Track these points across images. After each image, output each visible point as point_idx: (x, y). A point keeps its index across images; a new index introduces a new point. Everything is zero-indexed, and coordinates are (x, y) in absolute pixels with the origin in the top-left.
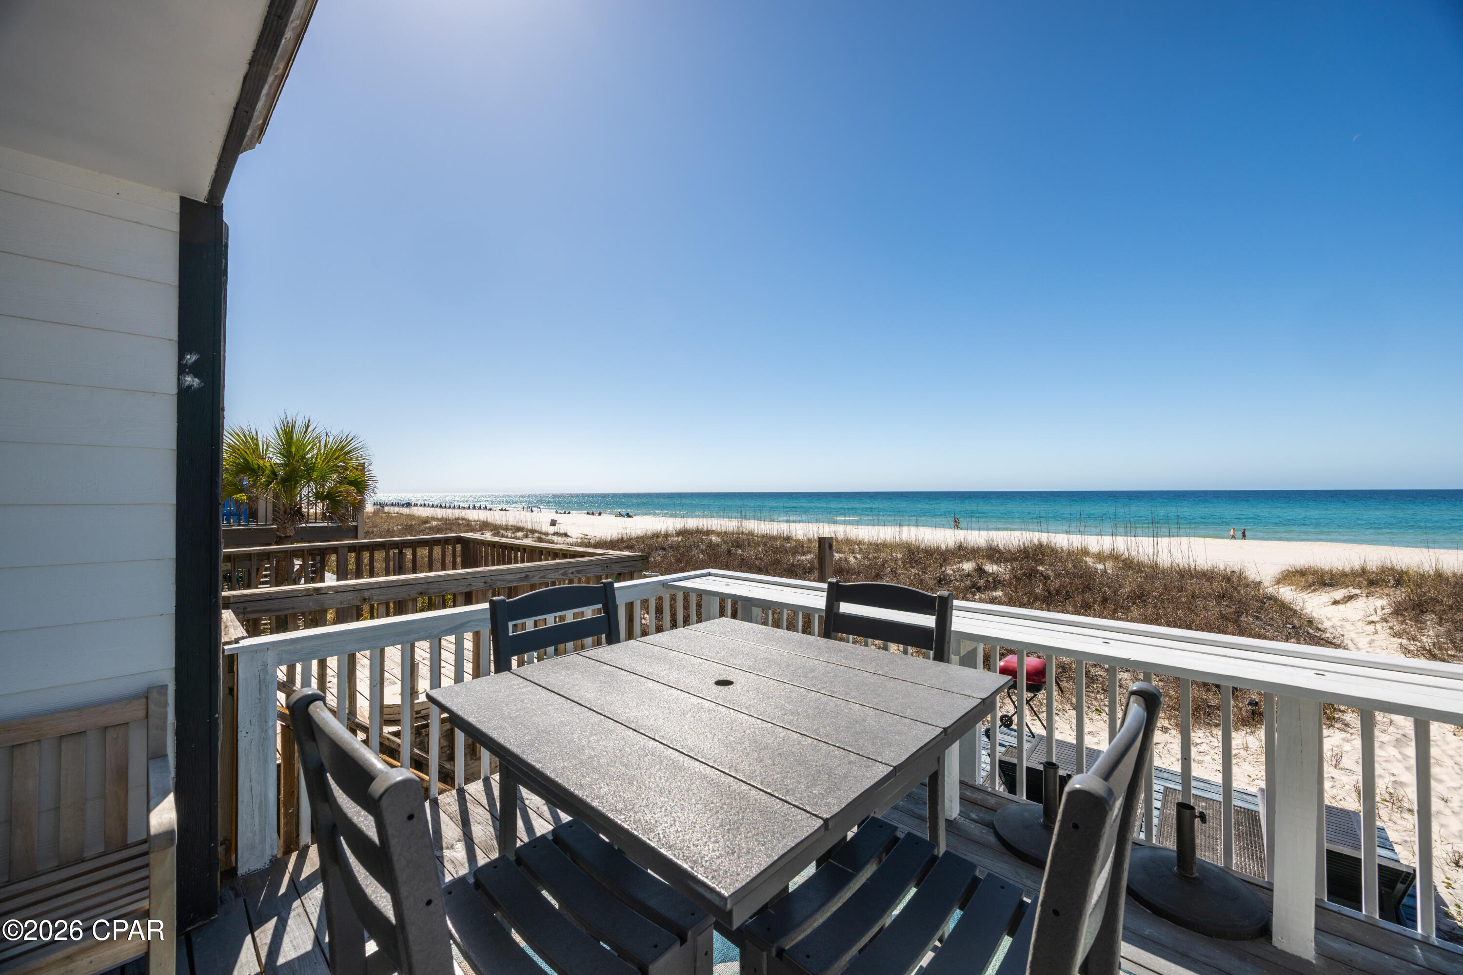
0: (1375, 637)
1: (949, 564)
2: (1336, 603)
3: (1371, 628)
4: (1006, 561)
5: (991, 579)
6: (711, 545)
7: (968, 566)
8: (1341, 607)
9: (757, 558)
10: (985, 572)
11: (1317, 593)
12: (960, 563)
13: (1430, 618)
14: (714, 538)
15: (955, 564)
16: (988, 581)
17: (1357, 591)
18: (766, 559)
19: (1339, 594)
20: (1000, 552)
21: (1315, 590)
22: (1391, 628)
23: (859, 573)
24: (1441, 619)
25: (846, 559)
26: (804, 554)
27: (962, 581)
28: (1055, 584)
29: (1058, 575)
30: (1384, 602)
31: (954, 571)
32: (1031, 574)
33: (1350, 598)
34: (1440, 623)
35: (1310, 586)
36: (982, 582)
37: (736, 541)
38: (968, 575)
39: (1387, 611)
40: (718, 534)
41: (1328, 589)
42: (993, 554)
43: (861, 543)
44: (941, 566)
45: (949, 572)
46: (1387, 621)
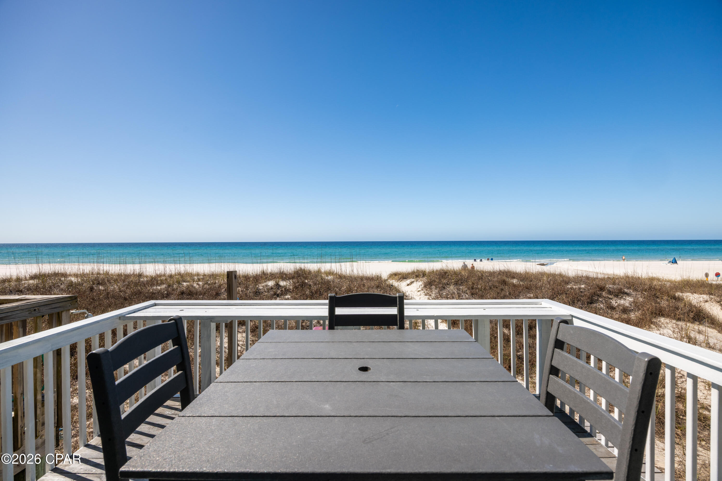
0: (421, 296)
1: (260, 283)
2: (408, 285)
3: (419, 293)
4: (290, 279)
5: (283, 289)
6: (71, 284)
7: (271, 283)
8: (410, 286)
9: (121, 291)
10: (280, 286)
11: (402, 282)
12: (265, 282)
13: (433, 287)
14: (73, 279)
15: (263, 283)
16: (282, 290)
17: (413, 280)
18: (128, 291)
19: (408, 281)
20: (286, 275)
21: (401, 281)
22: (424, 292)
23: (205, 294)
24: (436, 287)
25: (192, 286)
26: (158, 284)
27: (268, 292)
28: (314, 288)
29: (315, 284)
30: (421, 283)
31: (263, 287)
32: (303, 285)
33: (412, 283)
34: (436, 289)
35: (400, 279)
36: (279, 292)
37: (96, 279)
38: (272, 288)
39: (423, 286)
40: (76, 275)
41: (405, 280)
42: (283, 276)
43: (198, 275)
44: (256, 285)
45: (261, 288)
46: (423, 290)
